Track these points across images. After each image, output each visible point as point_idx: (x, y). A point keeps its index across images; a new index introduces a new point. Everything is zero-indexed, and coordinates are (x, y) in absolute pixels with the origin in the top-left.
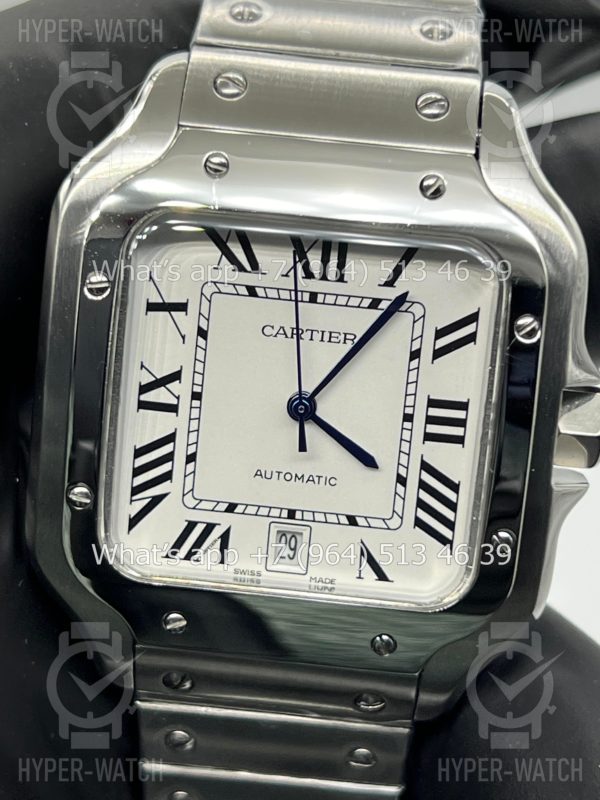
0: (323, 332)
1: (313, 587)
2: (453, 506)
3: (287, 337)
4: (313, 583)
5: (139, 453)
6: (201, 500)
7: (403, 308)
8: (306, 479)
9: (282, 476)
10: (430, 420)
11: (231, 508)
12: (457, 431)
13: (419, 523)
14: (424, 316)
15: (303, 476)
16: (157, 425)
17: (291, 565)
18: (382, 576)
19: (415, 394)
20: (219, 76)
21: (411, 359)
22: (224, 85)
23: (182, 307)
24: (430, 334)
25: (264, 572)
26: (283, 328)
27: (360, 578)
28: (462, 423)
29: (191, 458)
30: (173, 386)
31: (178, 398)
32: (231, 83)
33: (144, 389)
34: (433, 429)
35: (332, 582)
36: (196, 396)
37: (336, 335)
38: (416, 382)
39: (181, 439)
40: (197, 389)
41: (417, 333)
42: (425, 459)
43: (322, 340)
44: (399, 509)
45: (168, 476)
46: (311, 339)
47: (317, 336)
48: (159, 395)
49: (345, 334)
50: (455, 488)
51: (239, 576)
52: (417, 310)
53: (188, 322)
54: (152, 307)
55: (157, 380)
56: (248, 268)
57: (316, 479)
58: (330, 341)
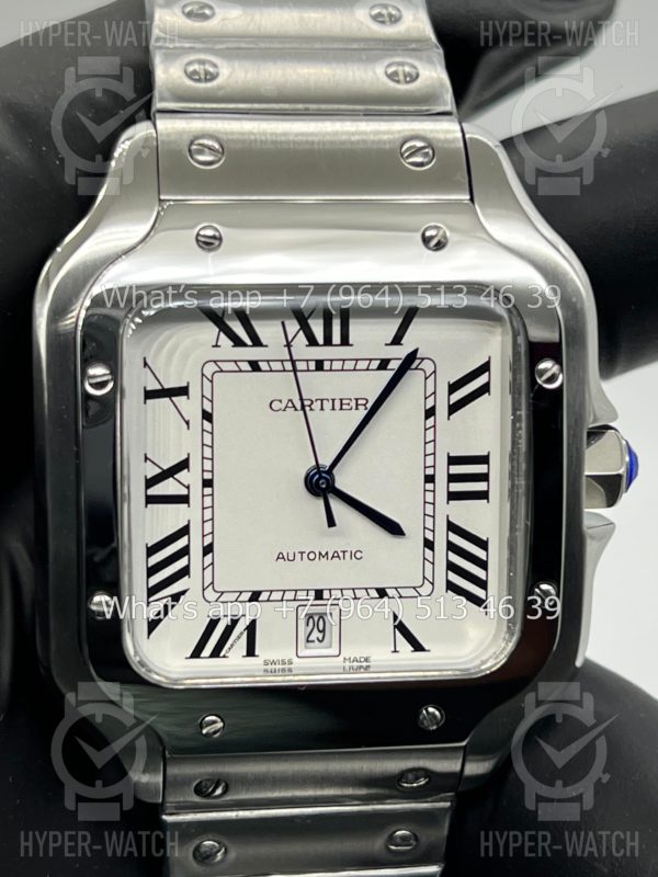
0: (333, 400)
1: (347, 668)
2: (483, 565)
3: (296, 410)
4: (347, 664)
5: (151, 551)
6: (222, 593)
7: (414, 366)
8: (330, 555)
9: (305, 556)
10: (452, 478)
11: (255, 596)
12: (480, 486)
13: (451, 586)
14: (435, 372)
15: (327, 553)
16: (168, 519)
17: (323, 648)
18: (418, 647)
19: (434, 454)
20: (192, 143)
21: (427, 417)
22: (200, 152)
23: (183, 391)
24: (443, 390)
25: (295, 660)
26: (291, 401)
27: (395, 651)
28: (484, 477)
29: (208, 550)
30: (182, 475)
31: (188, 487)
32: (206, 150)
33: (150, 483)
34: (457, 487)
35: (366, 660)
36: (208, 483)
37: (347, 402)
38: (434, 441)
39: (195, 531)
40: (208, 476)
41: (430, 390)
42: (451, 519)
43: (333, 409)
44: (429, 575)
45: (185, 572)
46: (322, 409)
47: (328, 405)
48: (168, 487)
49: (357, 400)
50: (483, 545)
51: (269, 667)
52: (427, 366)
53: (191, 406)
54: (150, 395)
55: (164, 472)
56: (249, 342)
57: (341, 555)
58: (341, 409)
